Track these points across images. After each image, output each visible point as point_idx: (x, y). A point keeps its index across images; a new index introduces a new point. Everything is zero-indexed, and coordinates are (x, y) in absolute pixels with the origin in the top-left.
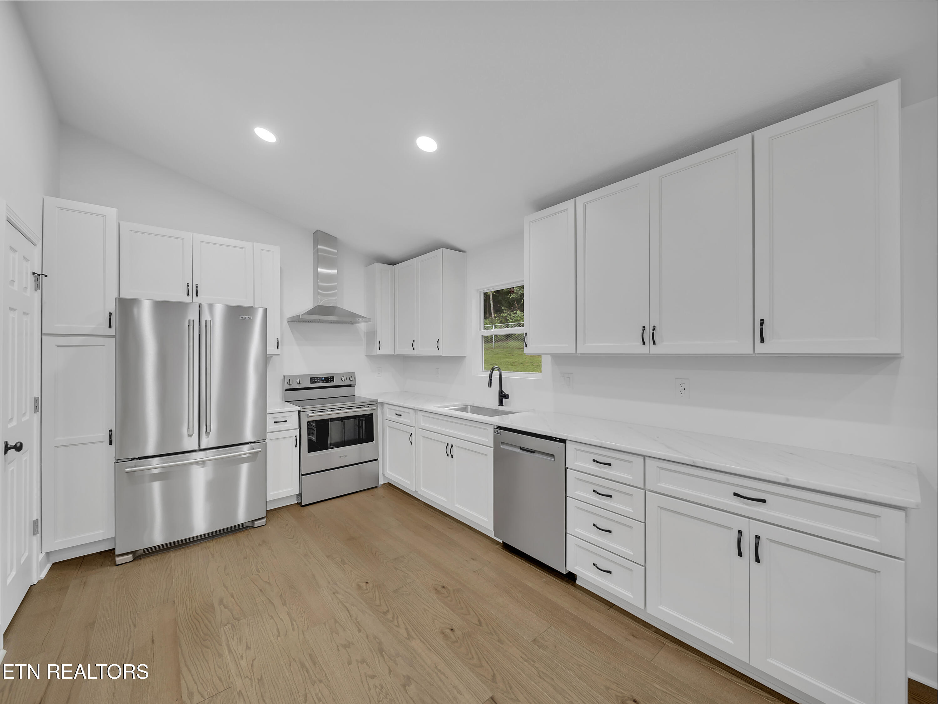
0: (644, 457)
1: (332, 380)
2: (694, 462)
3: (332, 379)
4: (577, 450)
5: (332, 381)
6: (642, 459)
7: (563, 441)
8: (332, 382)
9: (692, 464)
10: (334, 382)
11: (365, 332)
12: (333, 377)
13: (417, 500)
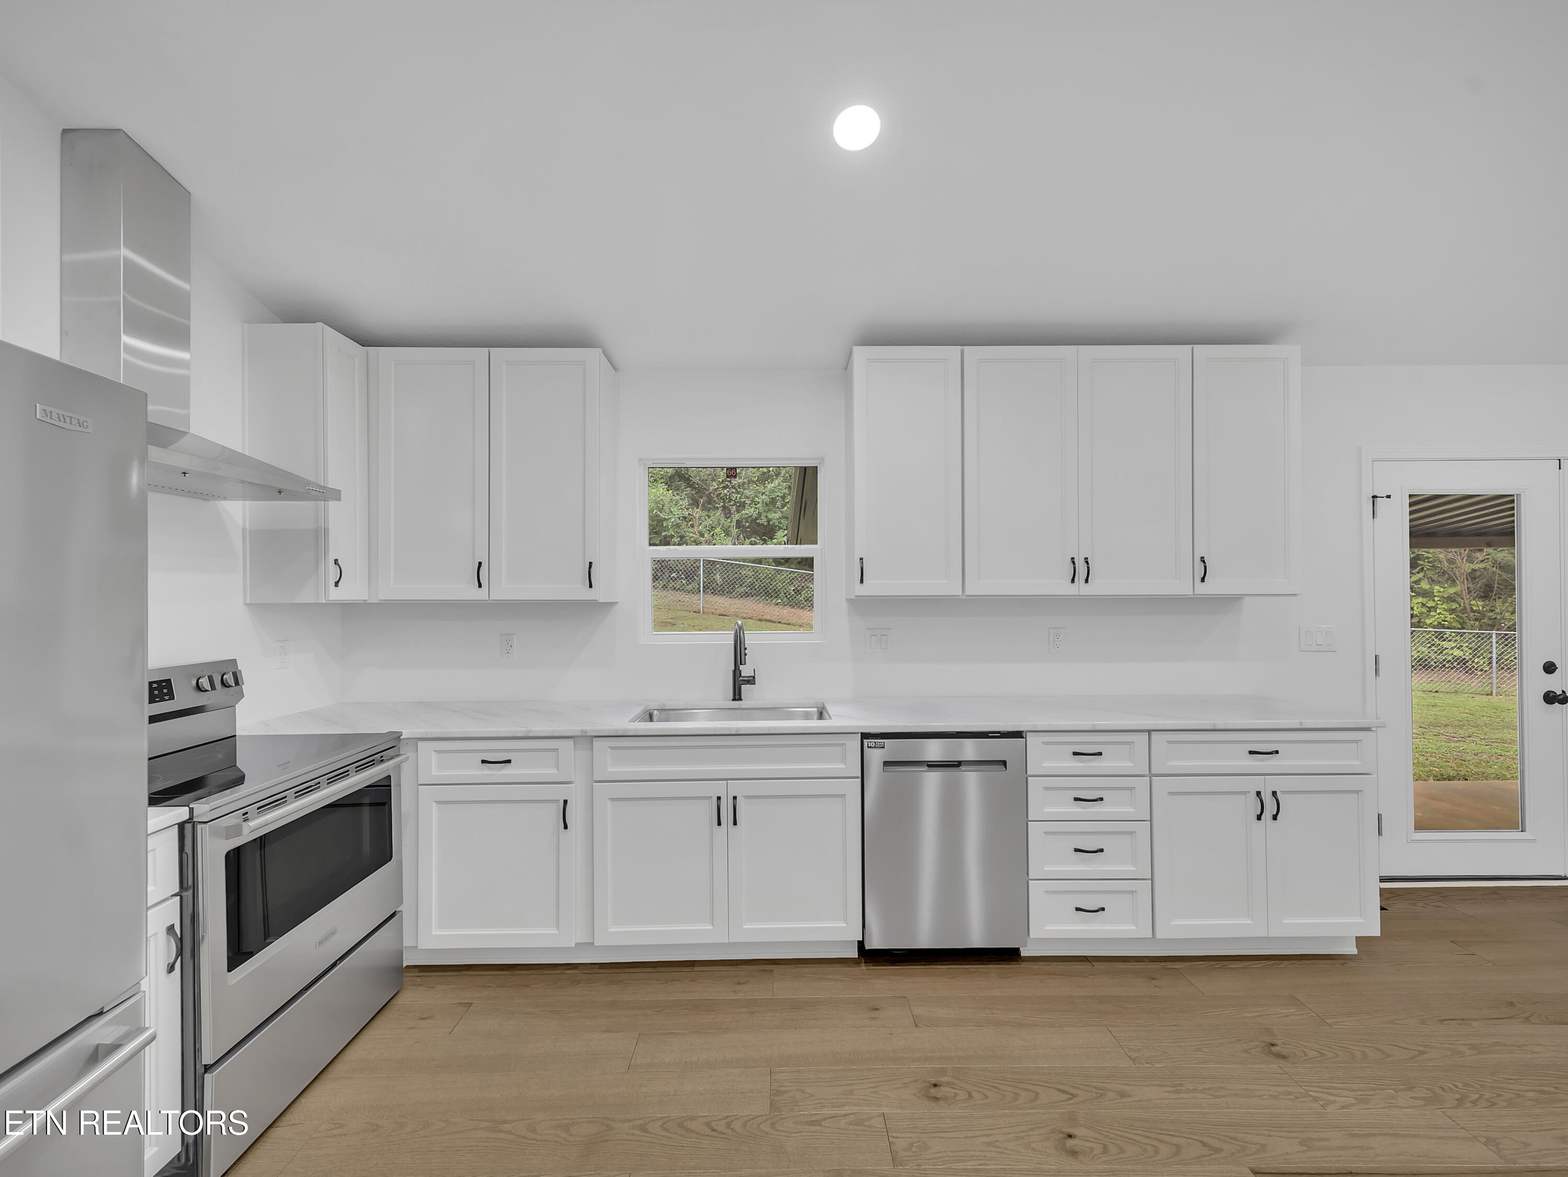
0: (1149, 732)
1: (165, 691)
2: (1214, 726)
3: (164, 687)
4: (1045, 743)
5: (166, 694)
6: (1146, 735)
7: (1018, 735)
8: (167, 698)
9: (1212, 727)
10: (172, 697)
11: (244, 530)
12: (168, 681)
13: (569, 967)
